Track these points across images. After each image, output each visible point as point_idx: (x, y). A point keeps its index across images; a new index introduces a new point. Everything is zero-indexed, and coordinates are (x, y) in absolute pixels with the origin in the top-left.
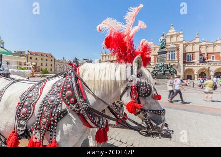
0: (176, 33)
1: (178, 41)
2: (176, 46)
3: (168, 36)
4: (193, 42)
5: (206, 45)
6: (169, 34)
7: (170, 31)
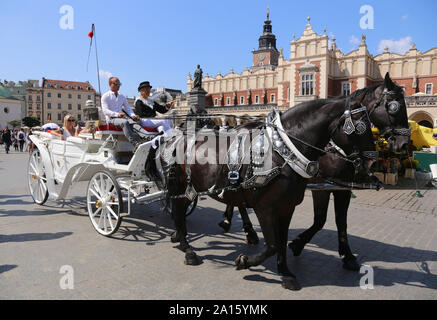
0: (314, 37)
1: (318, 53)
2: (313, 65)
3: (300, 42)
4: (353, 54)
5: (389, 60)
6: (303, 39)
7: (305, 33)
